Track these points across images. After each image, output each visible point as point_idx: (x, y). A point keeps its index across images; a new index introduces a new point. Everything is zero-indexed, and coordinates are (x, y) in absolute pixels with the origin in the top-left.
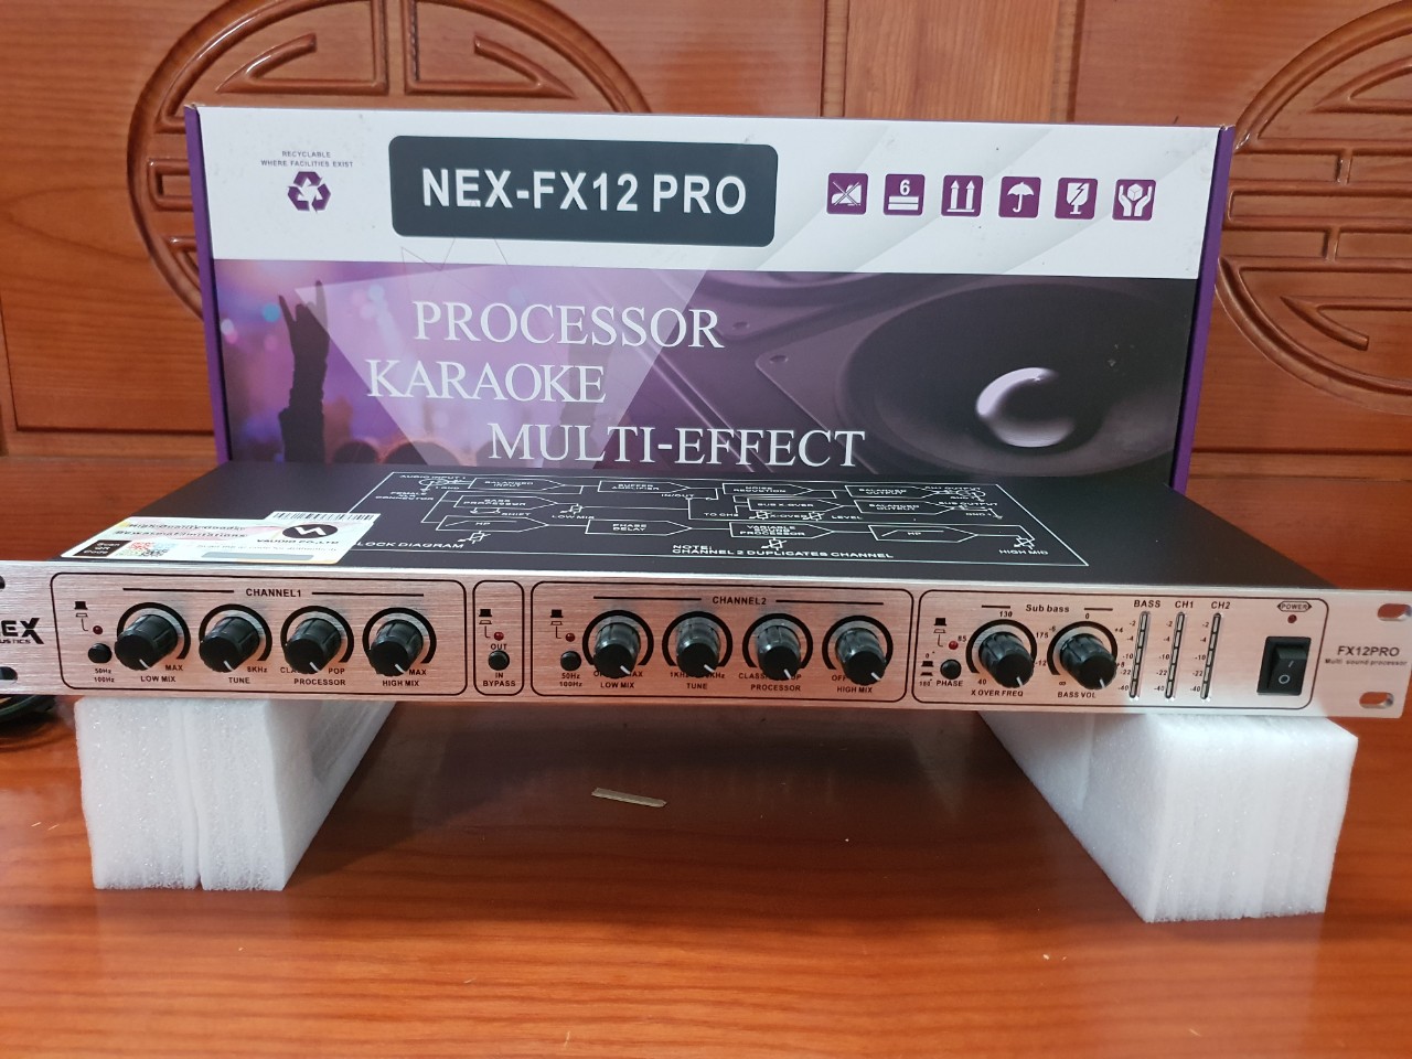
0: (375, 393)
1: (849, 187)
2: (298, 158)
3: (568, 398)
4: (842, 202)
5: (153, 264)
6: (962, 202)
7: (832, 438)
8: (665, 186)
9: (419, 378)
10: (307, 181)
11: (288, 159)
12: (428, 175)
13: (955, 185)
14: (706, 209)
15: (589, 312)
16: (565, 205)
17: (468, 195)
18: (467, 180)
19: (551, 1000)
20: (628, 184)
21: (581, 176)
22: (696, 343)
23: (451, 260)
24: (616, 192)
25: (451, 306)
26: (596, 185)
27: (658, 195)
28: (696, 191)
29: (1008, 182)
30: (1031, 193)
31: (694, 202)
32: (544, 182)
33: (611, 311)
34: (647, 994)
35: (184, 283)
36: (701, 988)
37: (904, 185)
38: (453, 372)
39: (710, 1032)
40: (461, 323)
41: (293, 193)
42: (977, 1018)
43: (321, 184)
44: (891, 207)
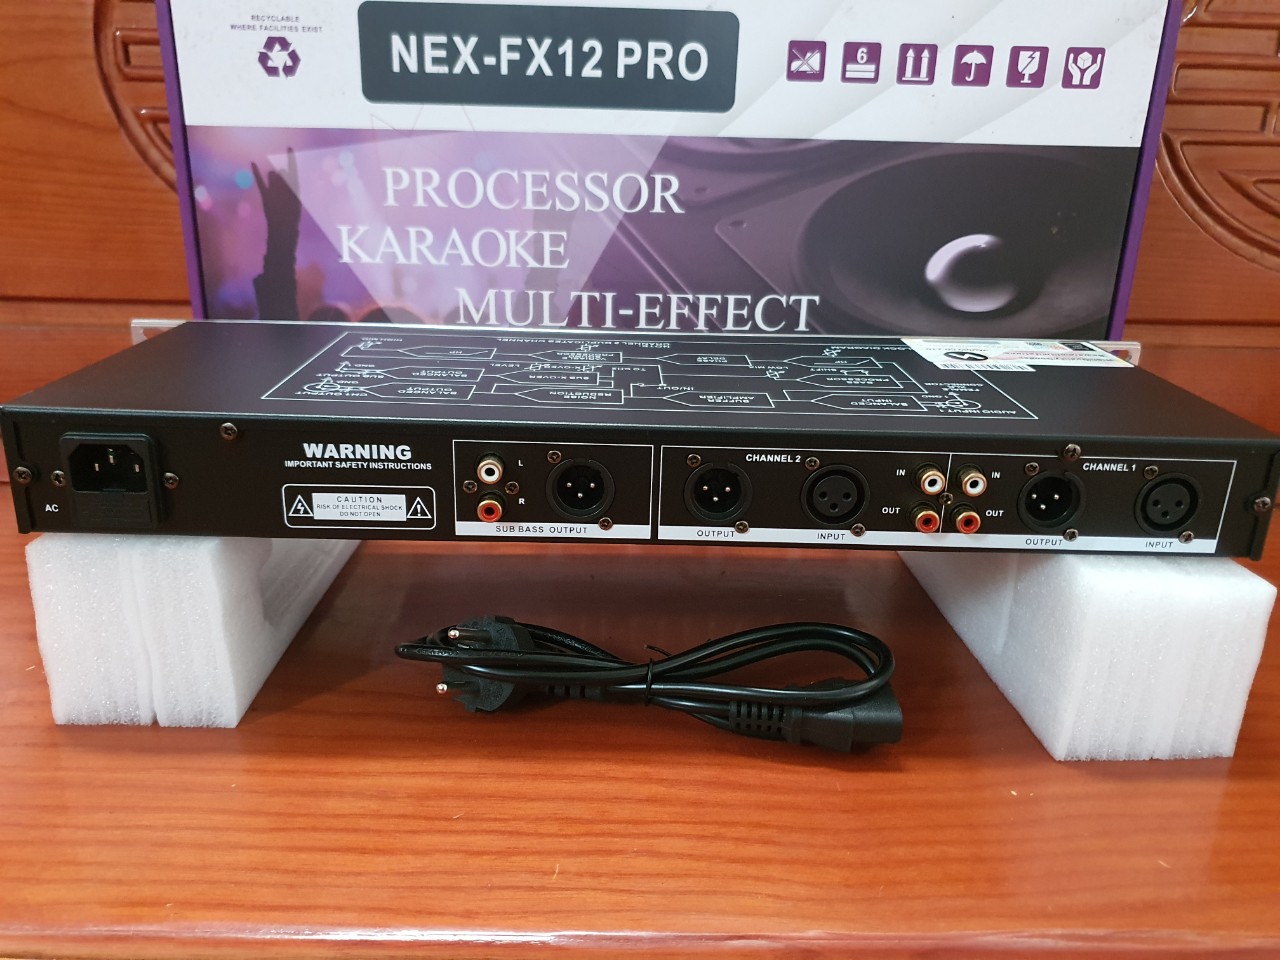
0: (346, 258)
1: (809, 55)
2: (267, 23)
3: (533, 264)
4: (801, 69)
5: (123, 135)
6: (917, 71)
7: (788, 302)
8: (629, 52)
9: (389, 244)
10: (277, 47)
11: (257, 24)
12: (396, 40)
13: (911, 54)
14: (668, 75)
15: (553, 178)
16: (531, 71)
17: (436, 61)
18: (435, 46)
19: (541, 835)
20: (593, 50)
21: (547, 42)
22: (658, 208)
23: (419, 126)
24: (581, 59)
25: (419, 172)
26: (561, 51)
27: (623, 61)
28: (659, 57)
29: (963, 50)
30: (984, 61)
31: (657, 68)
32: (511, 48)
33: (575, 176)
34: (631, 829)
35: (154, 154)
36: (683, 822)
37: (862, 53)
38: (421, 237)
39: (695, 865)
40: (430, 189)
41: (263, 59)
42: (953, 851)
43: (291, 50)
44: (848, 75)
